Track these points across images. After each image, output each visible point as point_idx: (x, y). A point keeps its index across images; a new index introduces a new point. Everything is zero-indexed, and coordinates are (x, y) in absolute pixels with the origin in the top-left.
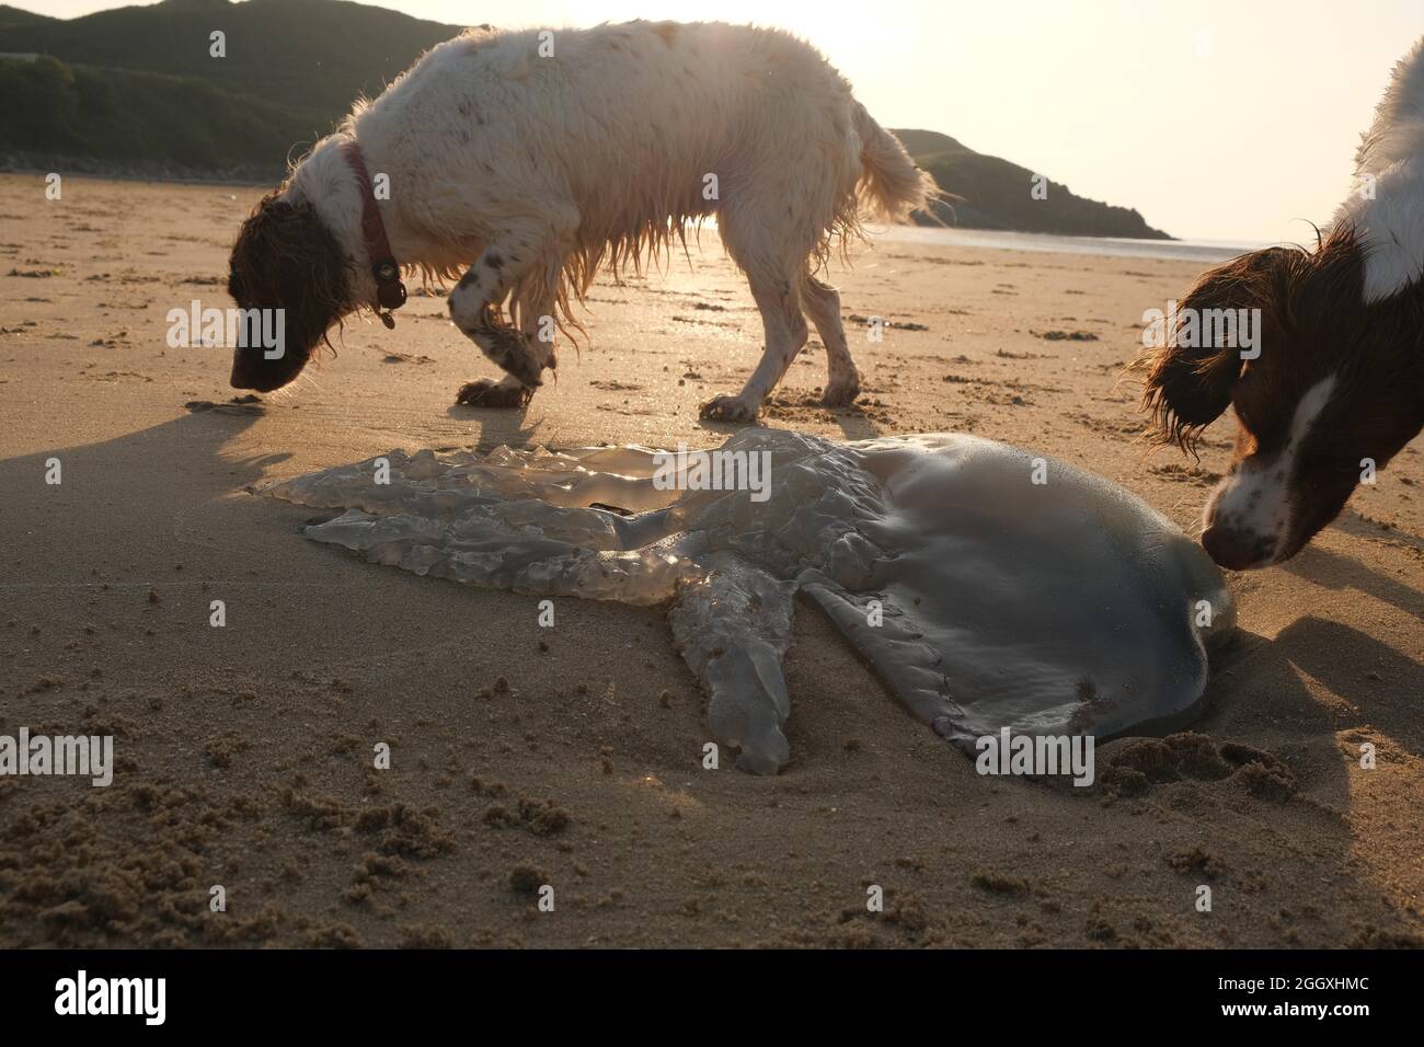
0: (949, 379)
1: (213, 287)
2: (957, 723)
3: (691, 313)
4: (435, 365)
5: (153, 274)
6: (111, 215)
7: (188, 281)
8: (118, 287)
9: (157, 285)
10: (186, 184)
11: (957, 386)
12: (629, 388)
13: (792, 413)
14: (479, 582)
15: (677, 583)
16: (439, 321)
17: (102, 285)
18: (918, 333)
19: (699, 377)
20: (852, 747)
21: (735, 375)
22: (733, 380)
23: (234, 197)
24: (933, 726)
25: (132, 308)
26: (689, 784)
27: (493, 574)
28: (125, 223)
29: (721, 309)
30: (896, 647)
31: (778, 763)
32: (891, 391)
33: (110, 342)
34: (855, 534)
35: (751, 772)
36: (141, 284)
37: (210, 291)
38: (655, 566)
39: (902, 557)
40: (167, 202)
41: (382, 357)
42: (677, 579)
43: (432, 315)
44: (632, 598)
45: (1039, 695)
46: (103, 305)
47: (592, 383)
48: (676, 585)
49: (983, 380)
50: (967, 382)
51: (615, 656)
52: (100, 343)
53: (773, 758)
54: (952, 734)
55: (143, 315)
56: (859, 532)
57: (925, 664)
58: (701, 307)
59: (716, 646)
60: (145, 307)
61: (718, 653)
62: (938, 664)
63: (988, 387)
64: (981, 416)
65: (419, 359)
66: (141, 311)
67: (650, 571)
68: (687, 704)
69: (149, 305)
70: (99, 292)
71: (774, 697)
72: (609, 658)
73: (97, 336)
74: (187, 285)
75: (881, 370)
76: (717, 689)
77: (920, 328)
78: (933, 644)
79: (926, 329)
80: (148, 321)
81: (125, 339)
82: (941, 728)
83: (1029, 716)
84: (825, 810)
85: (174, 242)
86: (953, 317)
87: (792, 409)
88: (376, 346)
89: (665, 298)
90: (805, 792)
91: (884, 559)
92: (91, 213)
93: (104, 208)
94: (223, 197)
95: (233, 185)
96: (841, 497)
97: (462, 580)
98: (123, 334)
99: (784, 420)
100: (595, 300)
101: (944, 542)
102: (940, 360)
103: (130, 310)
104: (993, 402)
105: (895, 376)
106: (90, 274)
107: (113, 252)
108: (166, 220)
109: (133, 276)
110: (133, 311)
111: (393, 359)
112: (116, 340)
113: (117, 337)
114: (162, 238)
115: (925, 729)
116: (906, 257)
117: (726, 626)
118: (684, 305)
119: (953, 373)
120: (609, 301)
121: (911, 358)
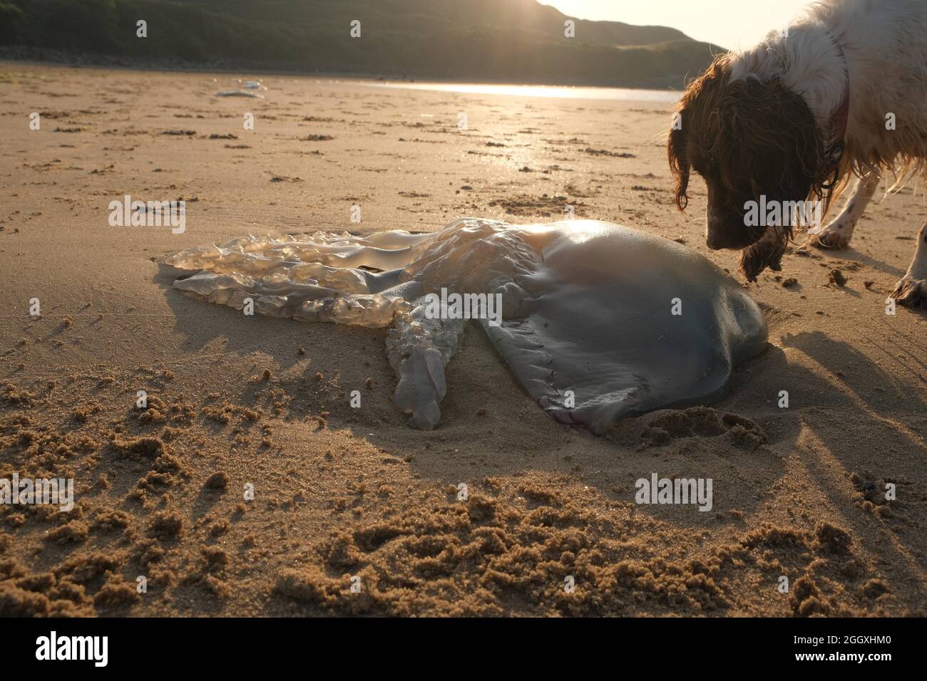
0: (636, 188)
1: (180, 137)
2: (554, 400)
3: (483, 149)
4: (303, 183)
5: (145, 129)
6: (133, 93)
7: (165, 133)
8: (120, 138)
9: (146, 135)
10: (187, 72)
11: (640, 193)
12: (423, 196)
13: (522, 210)
14: (273, 314)
15: (394, 313)
16: (317, 156)
17: (111, 136)
18: (629, 160)
19: (471, 188)
20: (482, 414)
21: (495, 187)
22: (492, 190)
23: (215, 80)
24: (538, 402)
25: (123, 150)
26: (371, 434)
27: (281, 308)
28: (139, 97)
29: (503, 146)
30: (525, 353)
31: (434, 423)
32: (594, 196)
33: (102, 171)
34: (512, 284)
35: (417, 428)
36: (136, 135)
37: (178, 139)
38: (382, 303)
39: (542, 297)
40: (172, 84)
41: (270, 177)
42: (394, 311)
43: (313, 152)
44: (366, 323)
45: (610, 383)
46: (106, 149)
47: (399, 193)
48: (394, 315)
49: (658, 189)
50: (647, 190)
51: (346, 358)
52: (96, 172)
53: (430, 420)
54: (548, 406)
55: (129, 154)
56: (515, 282)
57: (541, 363)
58: (490, 144)
59: (406, 352)
60: (132, 149)
61: (407, 356)
62: (549, 364)
63: (660, 193)
64: (648, 211)
65: (293, 179)
66: (130, 152)
67: (378, 306)
68: (384, 387)
69: (135, 148)
70: (108, 141)
71: (436, 384)
72: (342, 359)
73: (95, 167)
74: (165, 135)
75: (593, 183)
76: (403, 378)
77: (630, 156)
78: (550, 351)
79: (634, 157)
80: (131, 158)
81: (113, 169)
82: (542, 403)
83: (601, 396)
84: (451, 451)
85: (166, 109)
86: (657, 149)
87: (523, 208)
88: (270, 172)
89: (469, 139)
90: (444, 440)
91: (529, 299)
92: (121, 92)
93: (131, 89)
94: (208, 80)
95: (217, 73)
96: (507, 260)
97: (263, 313)
98: (112, 167)
99: (515, 215)
100: (422, 141)
101: (570, 289)
102: (635, 176)
103: (121, 152)
104: (660, 203)
105: (600, 187)
106: (105, 130)
107: (126, 116)
108: (167, 96)
109: (131, 130)
110: (125, 152)
111: (277, 180)
112: (107, 170)
113: (108, 168)
114: (159, 106)
115: (533, 404)
116: (642, 111)
117: (415, 341)
118: (479, 144)
119: (639, 184)
120: (431, 142)
121: (616, 175)
